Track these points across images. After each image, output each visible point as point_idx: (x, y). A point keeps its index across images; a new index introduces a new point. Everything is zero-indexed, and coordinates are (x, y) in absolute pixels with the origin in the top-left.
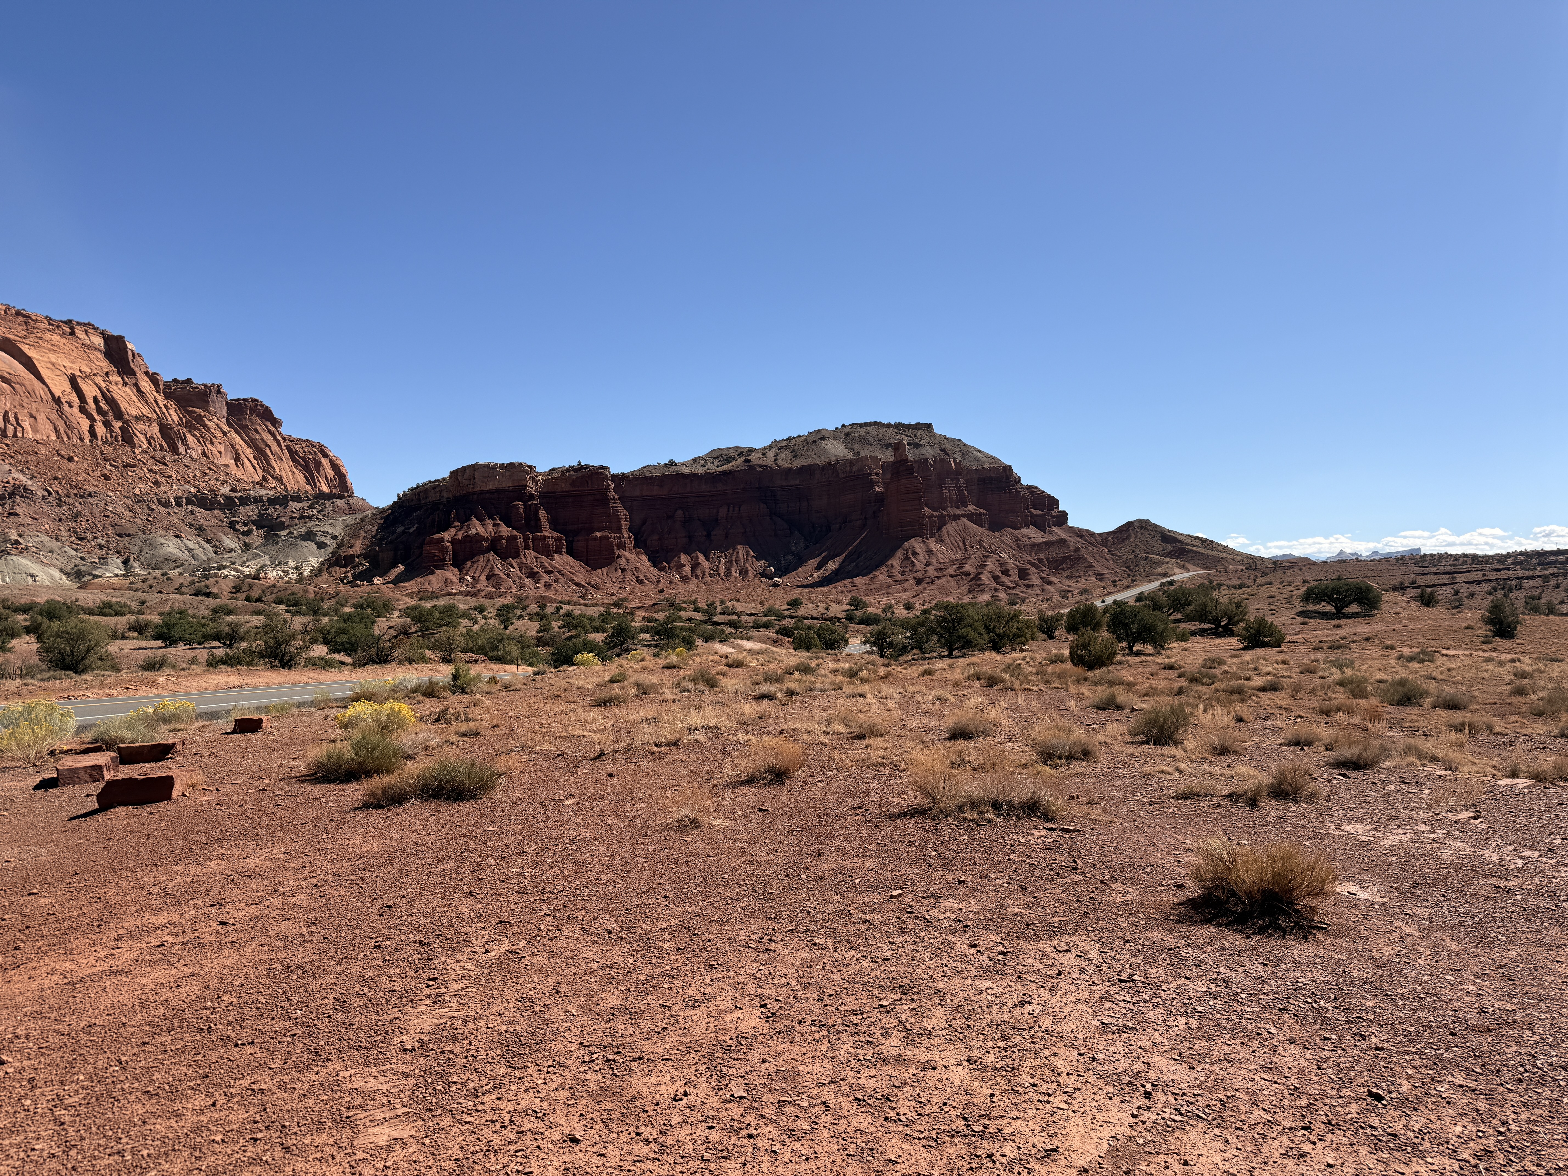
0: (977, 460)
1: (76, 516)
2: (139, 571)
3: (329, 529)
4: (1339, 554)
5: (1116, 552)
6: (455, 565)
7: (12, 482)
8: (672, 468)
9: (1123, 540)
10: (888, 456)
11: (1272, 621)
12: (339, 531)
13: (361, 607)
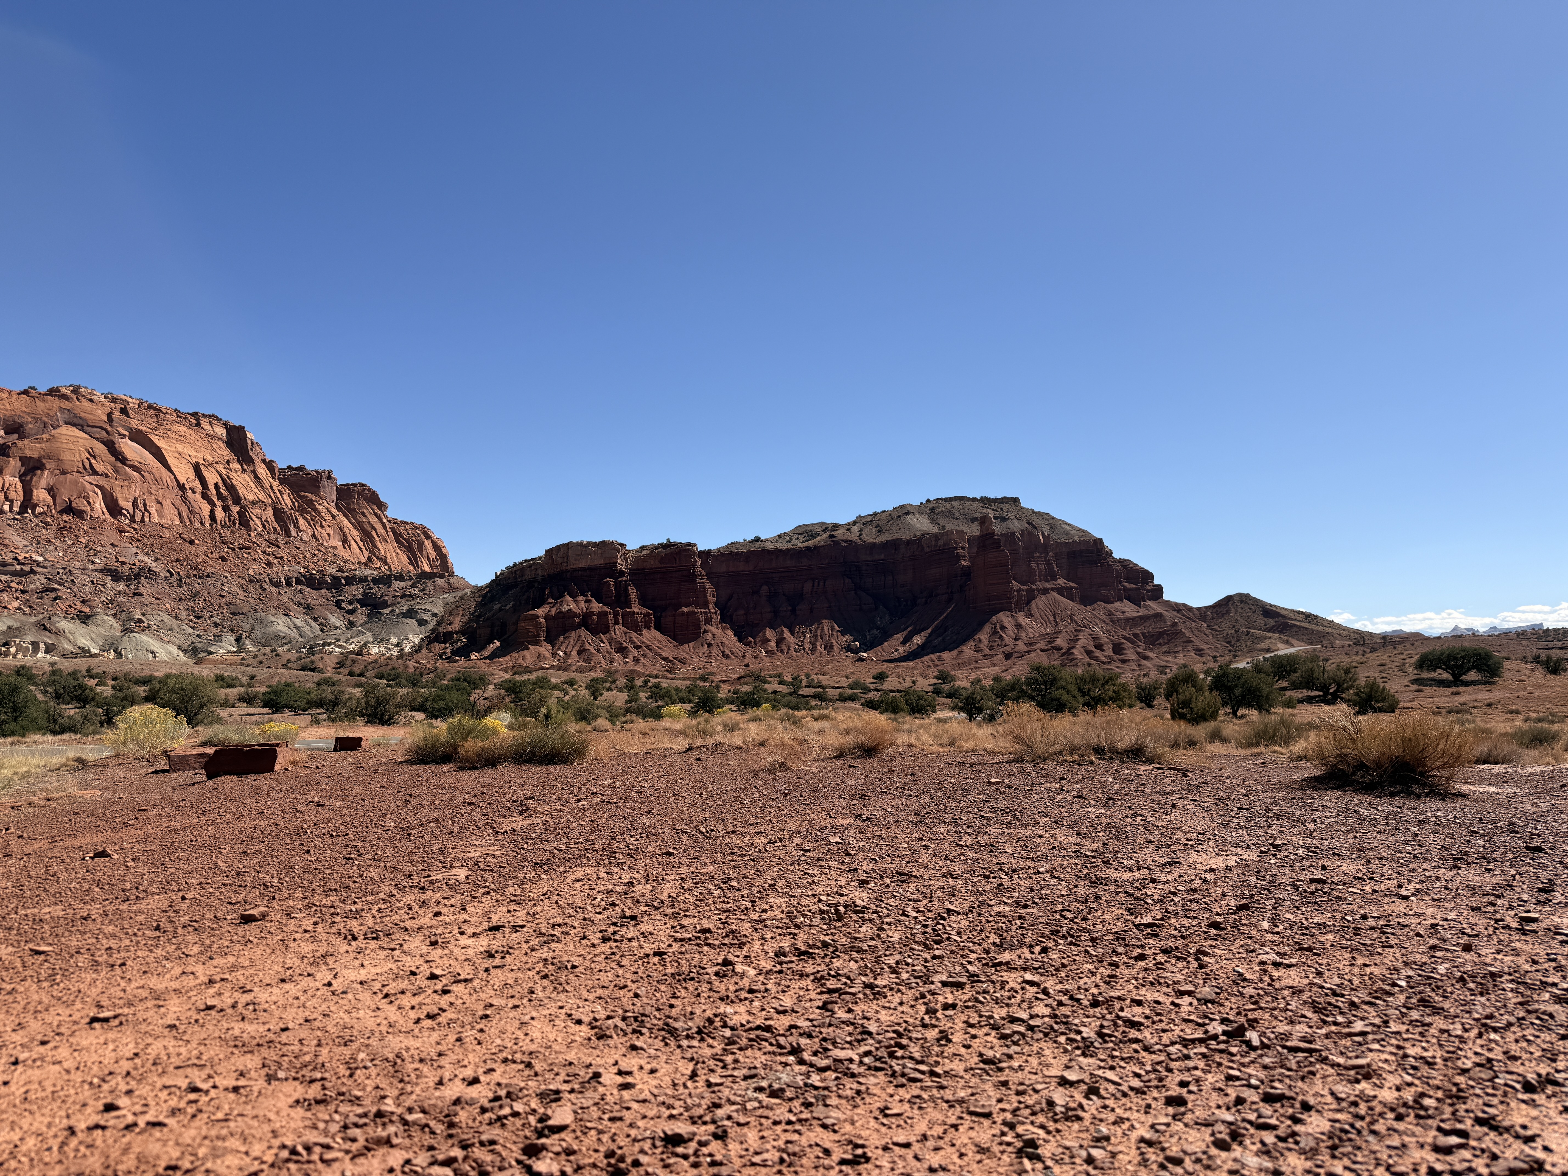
0: (1067, 533)
1: (195, 596)
2: (250, 647)
3: (430, 607)
4: (1454, 629)
5: (1216, 627)
6: (548, 640)
8: (758, 544)
9: (1223, 615)
10: (974, 530)
11: (1384, 688)
12: (439, 609)
13: (458, 680)
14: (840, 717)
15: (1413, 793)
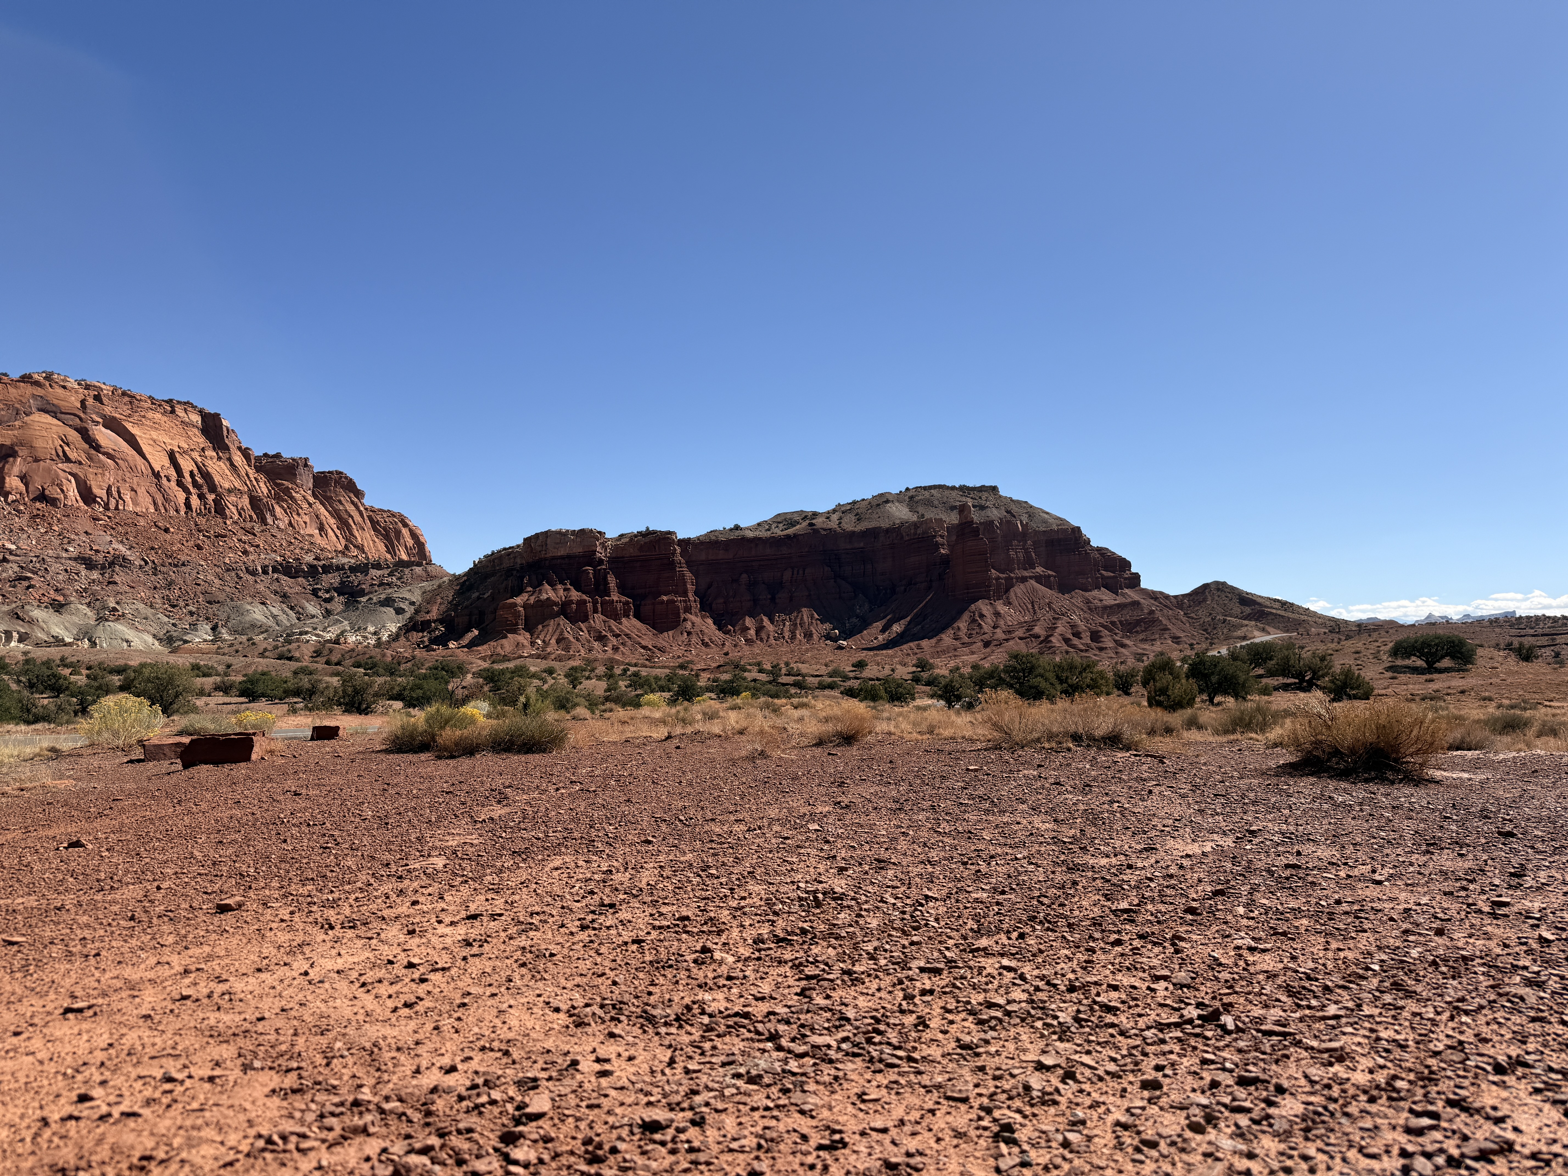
0: (1045, 522)
1: (170, 584)
2: (226, 636)
3: (407, 595)
4: (1428, 617)
5: (1192, 615)
6: (527, 629)
7: (112, 552)
8: (737, 533)
9: (1200, 603)
10: (953, 518)
11: (1359, 675)
12: (416, 597)
13: (436, 669)
14: (820, 705)
15: (1387, 779)
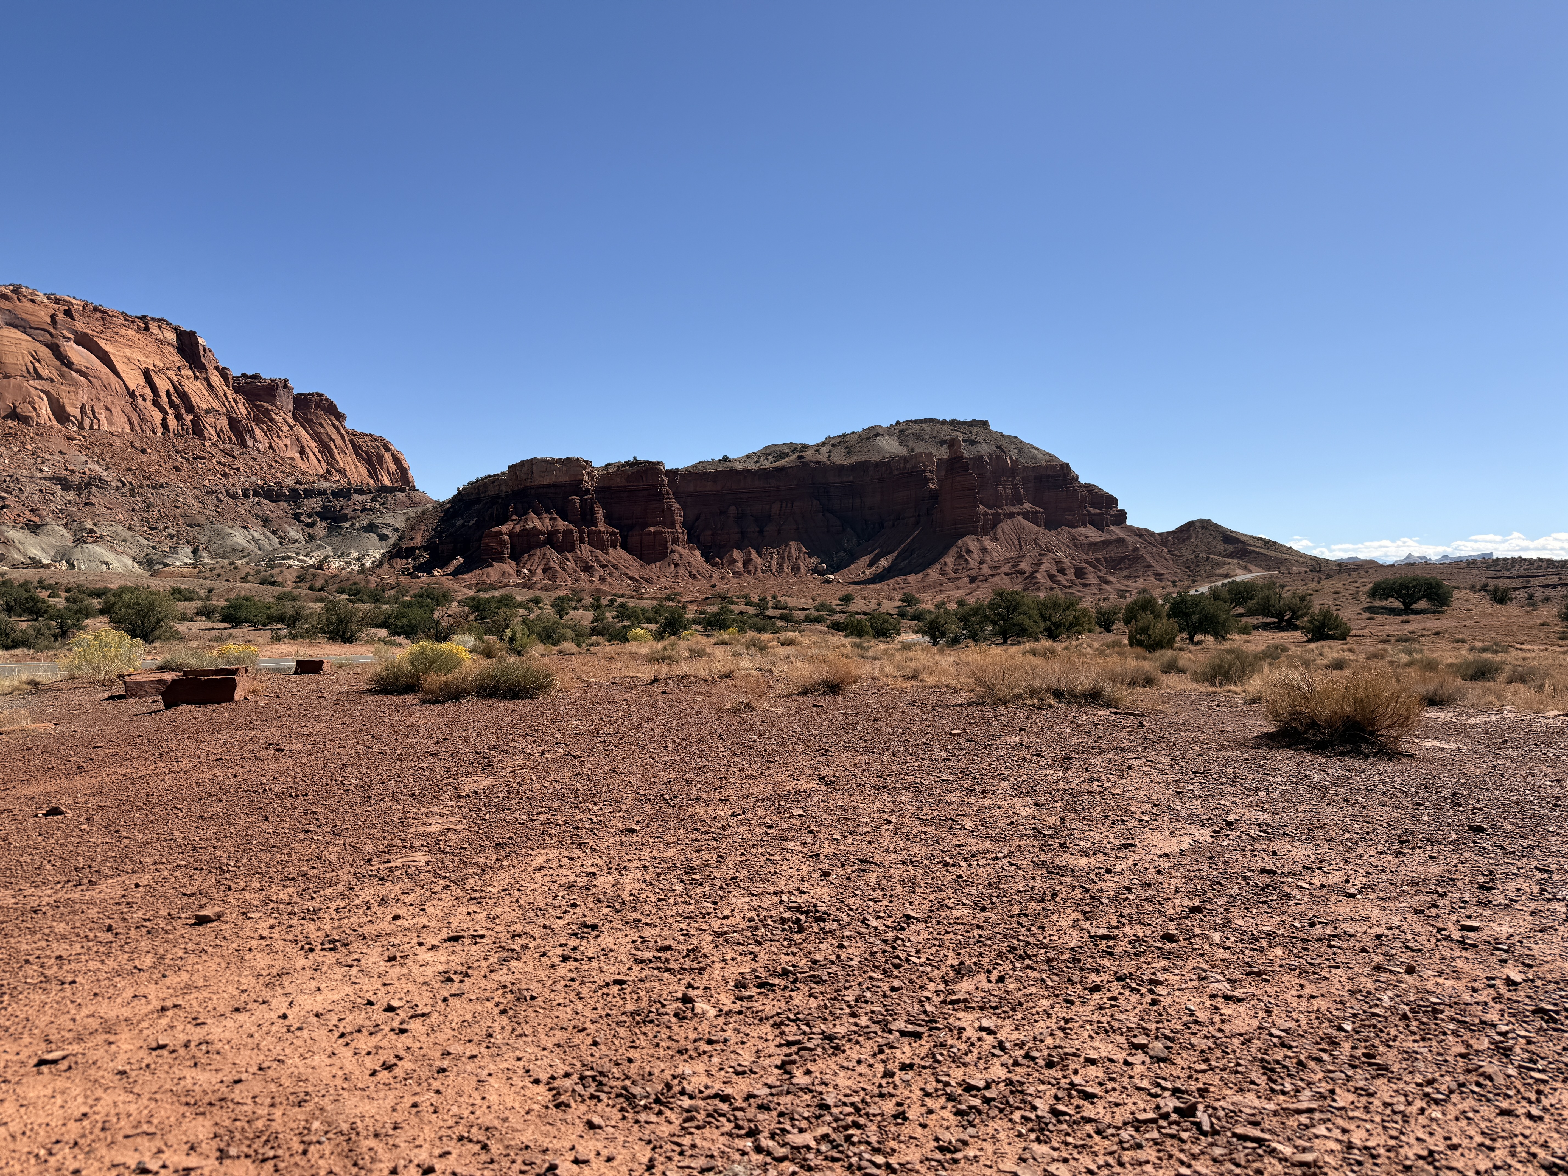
0: (1034, 457)
1: (149, 506)
2: (207, 560)
3: (391, 522)
4: (1408, 557)
5: (1176, 552)
6: (512, 557)
7: (88, 473)
8: (726, 464)
9: (1184, 540)
10: (943, 453)
11: (1337, 616)
12: (400, 523)
13: (421, 596)
14: (806, 641)
15: (1362, 753)
